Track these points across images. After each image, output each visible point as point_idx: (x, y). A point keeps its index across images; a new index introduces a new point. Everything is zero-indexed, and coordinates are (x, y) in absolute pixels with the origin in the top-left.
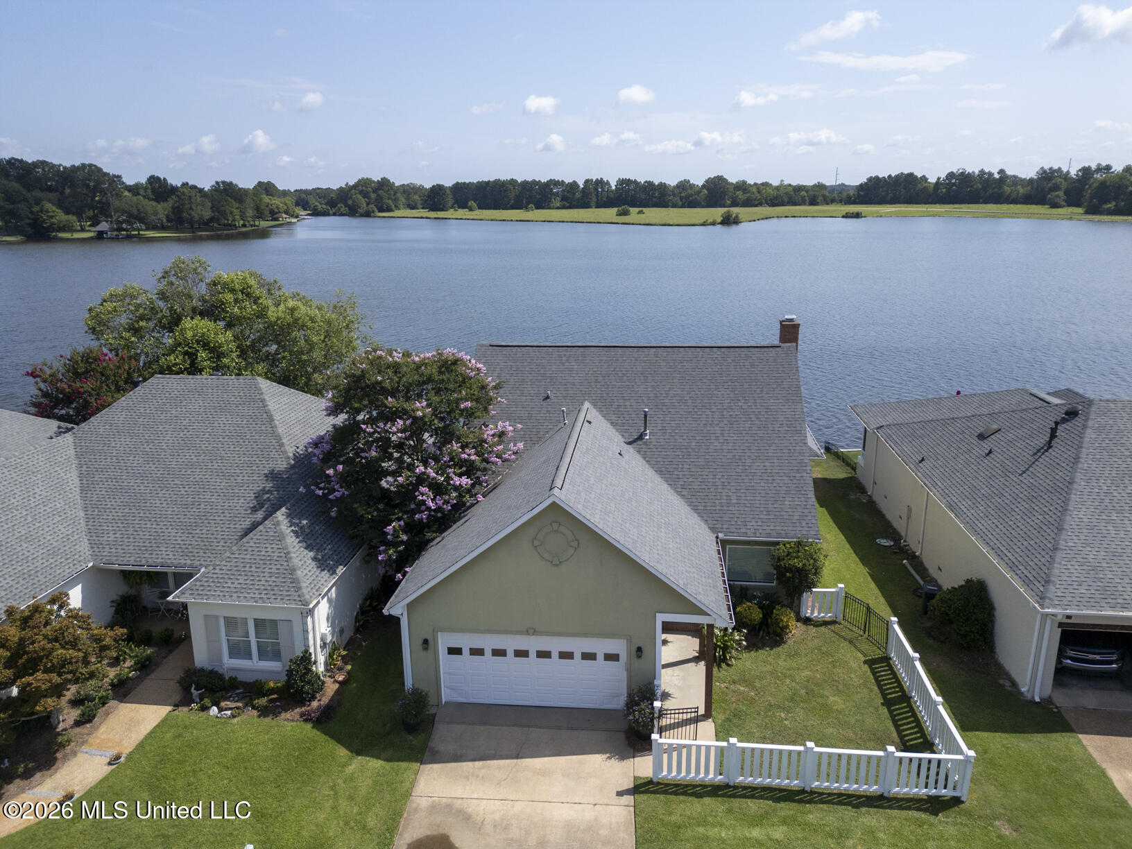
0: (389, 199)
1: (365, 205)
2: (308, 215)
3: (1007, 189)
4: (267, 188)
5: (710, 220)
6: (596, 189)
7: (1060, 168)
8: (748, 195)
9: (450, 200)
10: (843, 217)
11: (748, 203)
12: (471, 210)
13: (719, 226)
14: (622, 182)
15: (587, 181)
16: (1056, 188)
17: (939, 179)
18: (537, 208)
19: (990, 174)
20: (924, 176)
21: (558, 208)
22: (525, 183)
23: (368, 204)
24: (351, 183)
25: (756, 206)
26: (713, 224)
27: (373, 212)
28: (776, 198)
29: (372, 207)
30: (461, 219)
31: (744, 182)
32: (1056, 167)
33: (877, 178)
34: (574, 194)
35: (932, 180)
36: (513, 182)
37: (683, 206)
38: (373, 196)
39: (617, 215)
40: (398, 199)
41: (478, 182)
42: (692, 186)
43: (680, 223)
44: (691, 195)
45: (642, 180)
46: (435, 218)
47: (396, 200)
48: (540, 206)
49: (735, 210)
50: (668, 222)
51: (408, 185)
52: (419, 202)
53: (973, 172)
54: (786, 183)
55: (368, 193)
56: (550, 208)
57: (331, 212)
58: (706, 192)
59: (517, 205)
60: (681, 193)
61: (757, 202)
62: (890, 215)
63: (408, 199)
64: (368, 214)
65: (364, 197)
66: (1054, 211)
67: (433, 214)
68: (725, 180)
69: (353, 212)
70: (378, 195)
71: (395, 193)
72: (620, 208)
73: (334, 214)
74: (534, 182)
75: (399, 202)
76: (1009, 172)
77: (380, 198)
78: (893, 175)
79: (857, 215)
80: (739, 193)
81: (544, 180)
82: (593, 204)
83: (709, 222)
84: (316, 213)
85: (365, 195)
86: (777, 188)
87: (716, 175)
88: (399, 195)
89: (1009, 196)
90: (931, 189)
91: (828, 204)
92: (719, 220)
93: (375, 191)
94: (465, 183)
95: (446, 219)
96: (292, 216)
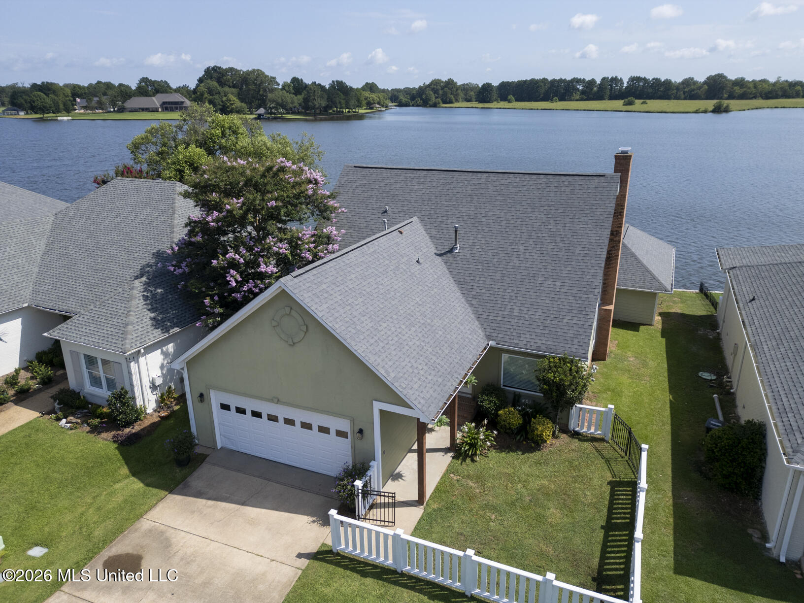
0: (452, 94)
1: (434, 99)
2: (395, 106)
4: (371, 87)
5: (703, 109)
6: (611, 85)
8: (745, 89)
9: (495, 95)
11: (743, 97)
12: (510, 102)
13: (711, 113)
14: (634, 80)
15: (604, 79)
18: (560, 100)
21: (577, 100)
22: (554, 81)
23: (436, 98)
24: (427, 83)
25: (751, 99)
26: (705, 112)
27: (439, 104)
28: (770, 92)
29: (439, 100)
30: (500, 108)
31: (743, 79)
34: (592, 89)
36: (544, 80)
37: (685, 99)
38: (441, 92)
39: (623, 105)
40: (459, 94)
41: (518, 81)
42: (695, 83)
43: (675, 111)
44: (693, 90)
45: (650, 77)
46: (482, 108)
47: (456, 95)
48: (562, 99)
49: (725, 102)
50: (664, 110)
51: (467, 84)
52: (474, 97)
54: (783, 79)
55: (437, 90)
56: (571, 100)
57: (411, 104)
58: (706, 87)
59: (546, 98)
60: (684, 88)
61: (751, 96)
63: (466, 94)
64: (435, 105)
65: (434, 93)
67: (481, 105)
68: (725, 77)
69: (425, 103)
70: (444, 92)
71: (457, 90)
72: (626, 100)
73: (413, 106)
74: (561, 80)
75: (459, 97)
77: (445, 94)
80: (737, 88)
81: (569, 78)
82: (606, 97)
83: (701, 110)
84: (401, 105)
85: (435, 91)
86: (774, 84)
87: (717, 73)
88: (459, 91)
92: (711, 109)
93: (442, 89)
94: (508, 82)
95: (489, 108)
96: (383, 106)
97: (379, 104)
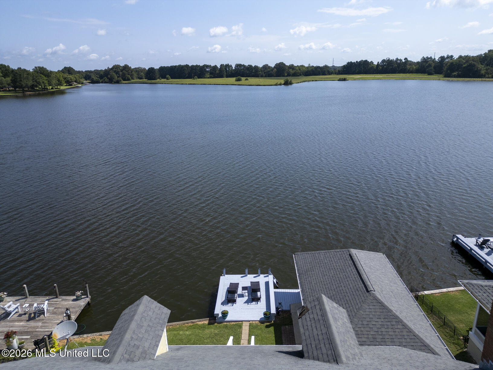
0: (128, 74)
1: (116, 77)
2: (89, 83)
3: (408, 67)
6: (226, 69)
8: (295, 71)
9: (158, 75)
10: (338, 80)
11: (295, 75)
12: (168, 79)
13: (283, 86)
14: (238, 66)
15: (221, 65)
16: (430, 65)
17: (378, 62)
18: (198, 78)
19: (401, 60)
20: (372, 61)
21: (208, 78)
22: (193, 66)
24: (110, 67)
27: (121, 81)
28: (307, 72)
29: (120, 78)
30: (163, 83)
31: (293, 65)
32: (429, 57)
33: (351, 62)
34: (216, 71)
36: (187, 66)
37: (266, 77)
39: (236, 81)
40: (133, 75)
41: (171, 66)
42: (269, 67)
44: (269, 71)
45: (246, 64)
46: (151, 83)
51: (138, 68)
52: (144, 76)
53: (393, 59)
54: (311, 65)
56: (205, 78)
57: (100, 81)
58: (276, 70)
59: (190, 77)
60: (264, 70)
61: (299, 74)
62: (359, 79)
63: (138, 74)
64: (118, 82)
66: (430, 76)
67: (149, 81)
68: (284, 64)
69: (111, 81)
70: (123, 73)
71: (132, 72)
72: (237, 78)
74: (197, 66)
76: (409, 59)
78: (358, 61)
79: (344, 80)
80: (291, 70)
81: (201, 65)
82: (225, 76)
83: (278, 83)
84: (93, 82)
85: (117, 73)
86: (307, 68)
87: (280, 62)
89: (409, 70)
90: (375, 67)
91: (330, 74)
92: (283, 82)
94: (165, 67)
95: (156, 83)
96: (79, 83)
97: (76, 82)
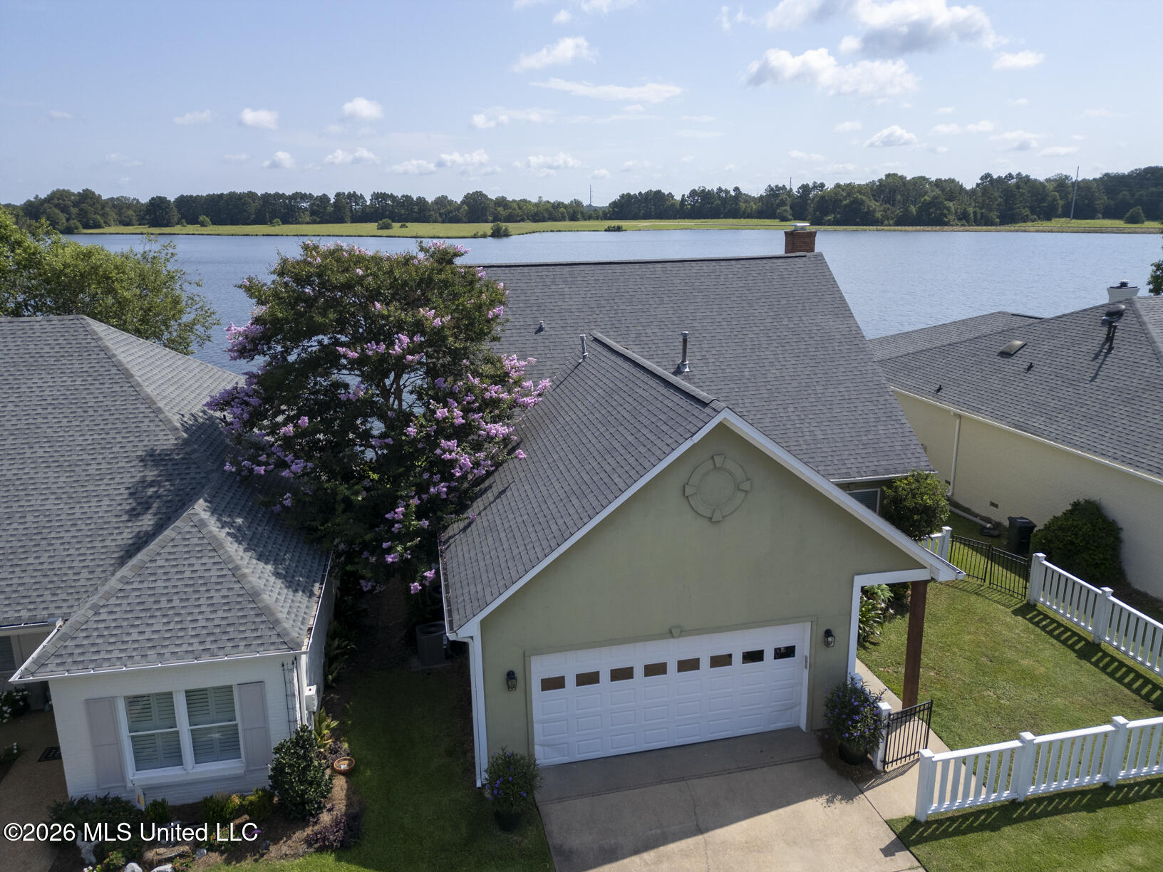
0: (95, 213)
1: (65, 221)
3: (743, 205)
5: (481, 233)
6: (349, 203)
7: (784, 186)
8: (510, 211)
9: (175, 215)
10: (606, 231)
11: (511, 219)
12: (203, 225)
14: (378, 196)
15: (338, 195)
16: (783, 203)
17: (683, 196)
18: (283, 224)
19: (727, 192)
20: (670, 193)
21: (308, 223)
22: (266, 197)
23: (69, 219)
24: (43, 196)
25: (519, 221)
26: (484, 236)
27: (77, 228)
28: (536, 214)
29: (74, 222)
30: (193, 234)
31: (503, 199)
32: (781, 185)
33: (629, 195)
34: (325, 208)
35: (678, 197)
36: (252, 195)
37: (443, 222)
38: (74, 211)
39: (378, 229)
40: (107, 214)
41: (208, 196)
42: (451, 202)
43: (449, 235)
44: (451, 212)
46: (160, 234)
47: (104, 216)
48: (285, 221)
49: (504, 225)
50: (436, 235)
51: (118, 198)
52: (135, 218)
53: (713, 190)
54: (544, 199)
55: (67, 206)
56: (299, 223)
58: (466, 208)
59: (261, 220)
60: (440, 209)
61: (519, 218)
62: (647, 229)
63: (120, 214)
65: (62, 212)
66: (784, 223)
67: (154, 230)
68: (485, 196)
70: (81, 210)
71: (103, 208)
72: (380, 222)
74: (277, 196)
75: (110, 218)
76: (744, 191)
77: (83, 213)
78: (643, 192)
79: (619, 229)
80: (500, 209)
81: (289, 193)
82: (348, 218)
83: (478, 234)
85: (64, 209)
86: (537, 205)
87: (475, 191)
88: (107, 209)
89: (744, 212)
90: (678, 206)
91: (585, 220)
92: (490, 232)
93: (76, 204)
94: (191, 196)
95: (174, 234)
